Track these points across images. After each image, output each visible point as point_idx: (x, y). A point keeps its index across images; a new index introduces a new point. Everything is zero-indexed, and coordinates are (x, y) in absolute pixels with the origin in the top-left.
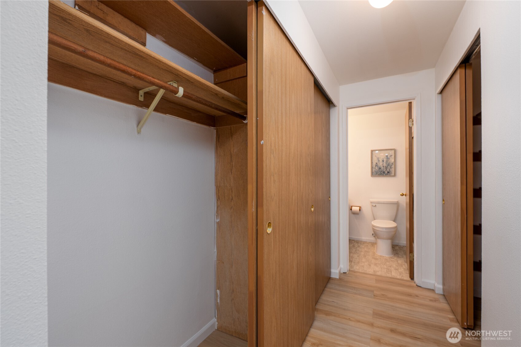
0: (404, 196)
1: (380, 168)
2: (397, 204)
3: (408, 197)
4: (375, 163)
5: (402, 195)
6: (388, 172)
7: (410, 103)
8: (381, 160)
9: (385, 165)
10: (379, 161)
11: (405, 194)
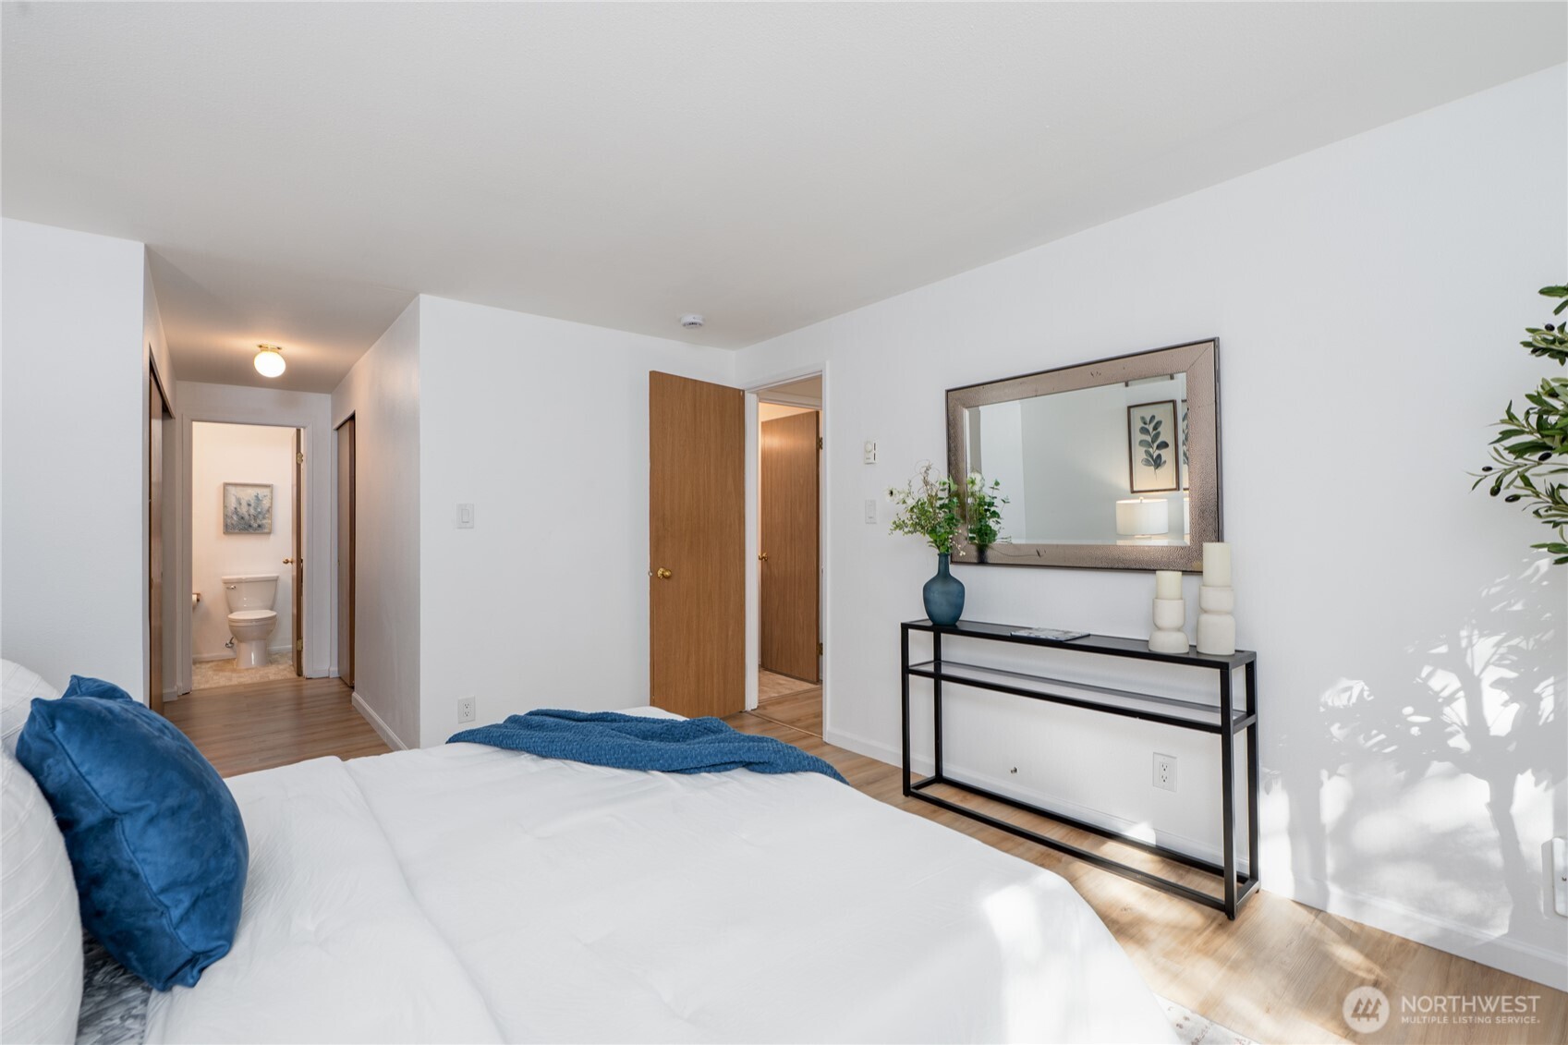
0: (290, 564)
1: (242, 518)
2: (275, 580)
3: (295, 564)
4: (233, 509)
5: (287, 562)
6: (259, 526)
7: (298, 431)
8: (244, 503)
9: (252, 511)
10: (240, 504)
11: (290, 560)
